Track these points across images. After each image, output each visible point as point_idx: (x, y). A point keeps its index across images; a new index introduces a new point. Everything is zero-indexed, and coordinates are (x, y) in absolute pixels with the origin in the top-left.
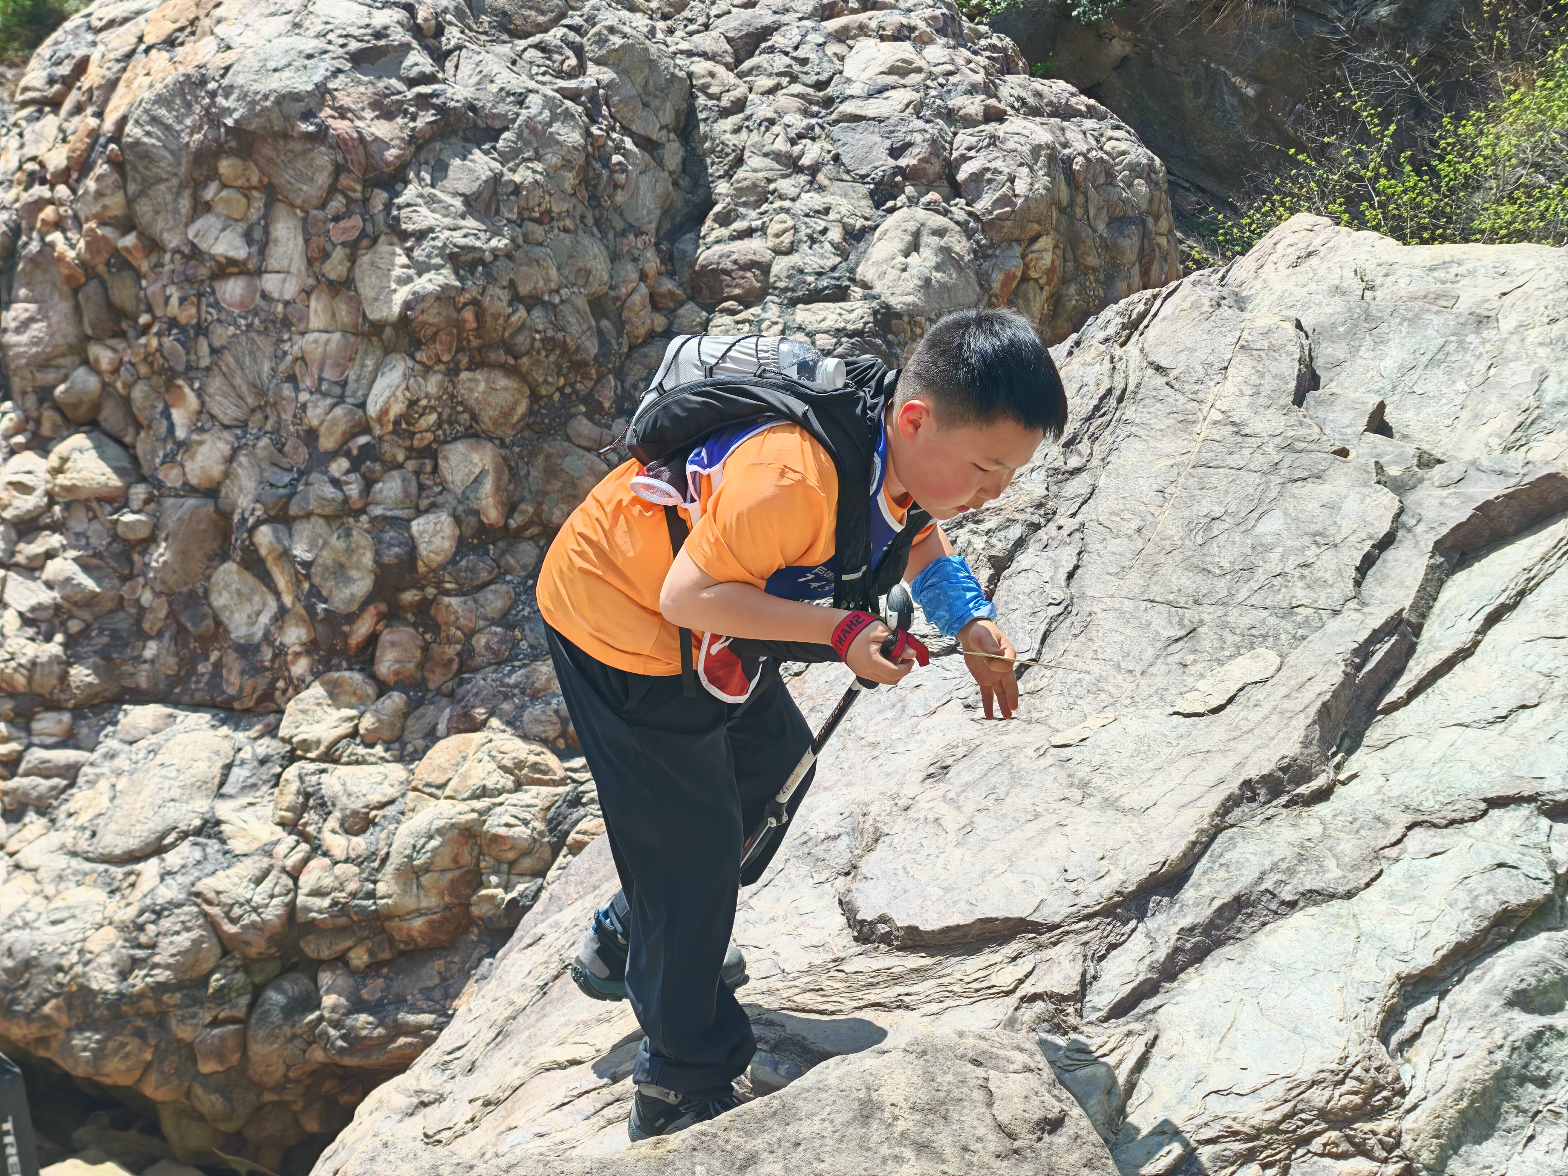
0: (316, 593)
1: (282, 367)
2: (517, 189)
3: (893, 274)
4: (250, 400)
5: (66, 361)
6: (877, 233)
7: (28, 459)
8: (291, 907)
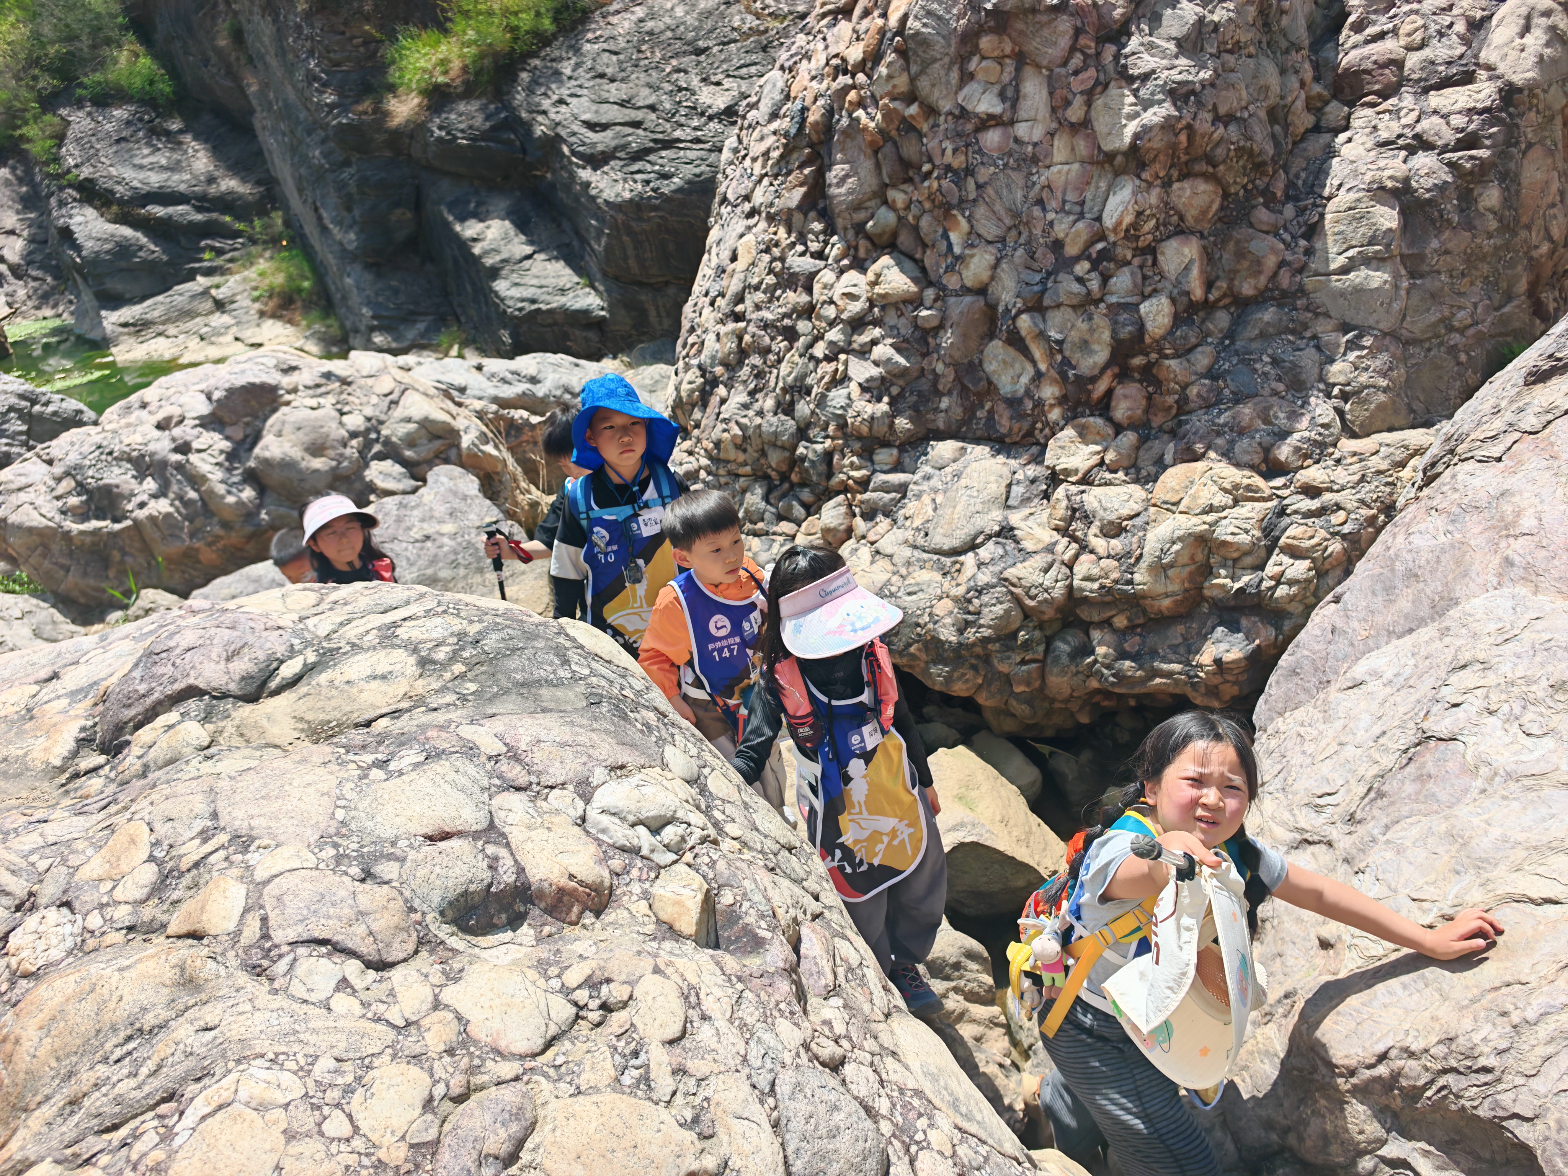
0: (1067, 362)
1: (1032, 194)
2: (1216, 26)
3: (1513, 54)
4: (1008, 221)
5: (872, 203)
6: (1494, 21)
7: (852, 276)
8: (1070, 587)
